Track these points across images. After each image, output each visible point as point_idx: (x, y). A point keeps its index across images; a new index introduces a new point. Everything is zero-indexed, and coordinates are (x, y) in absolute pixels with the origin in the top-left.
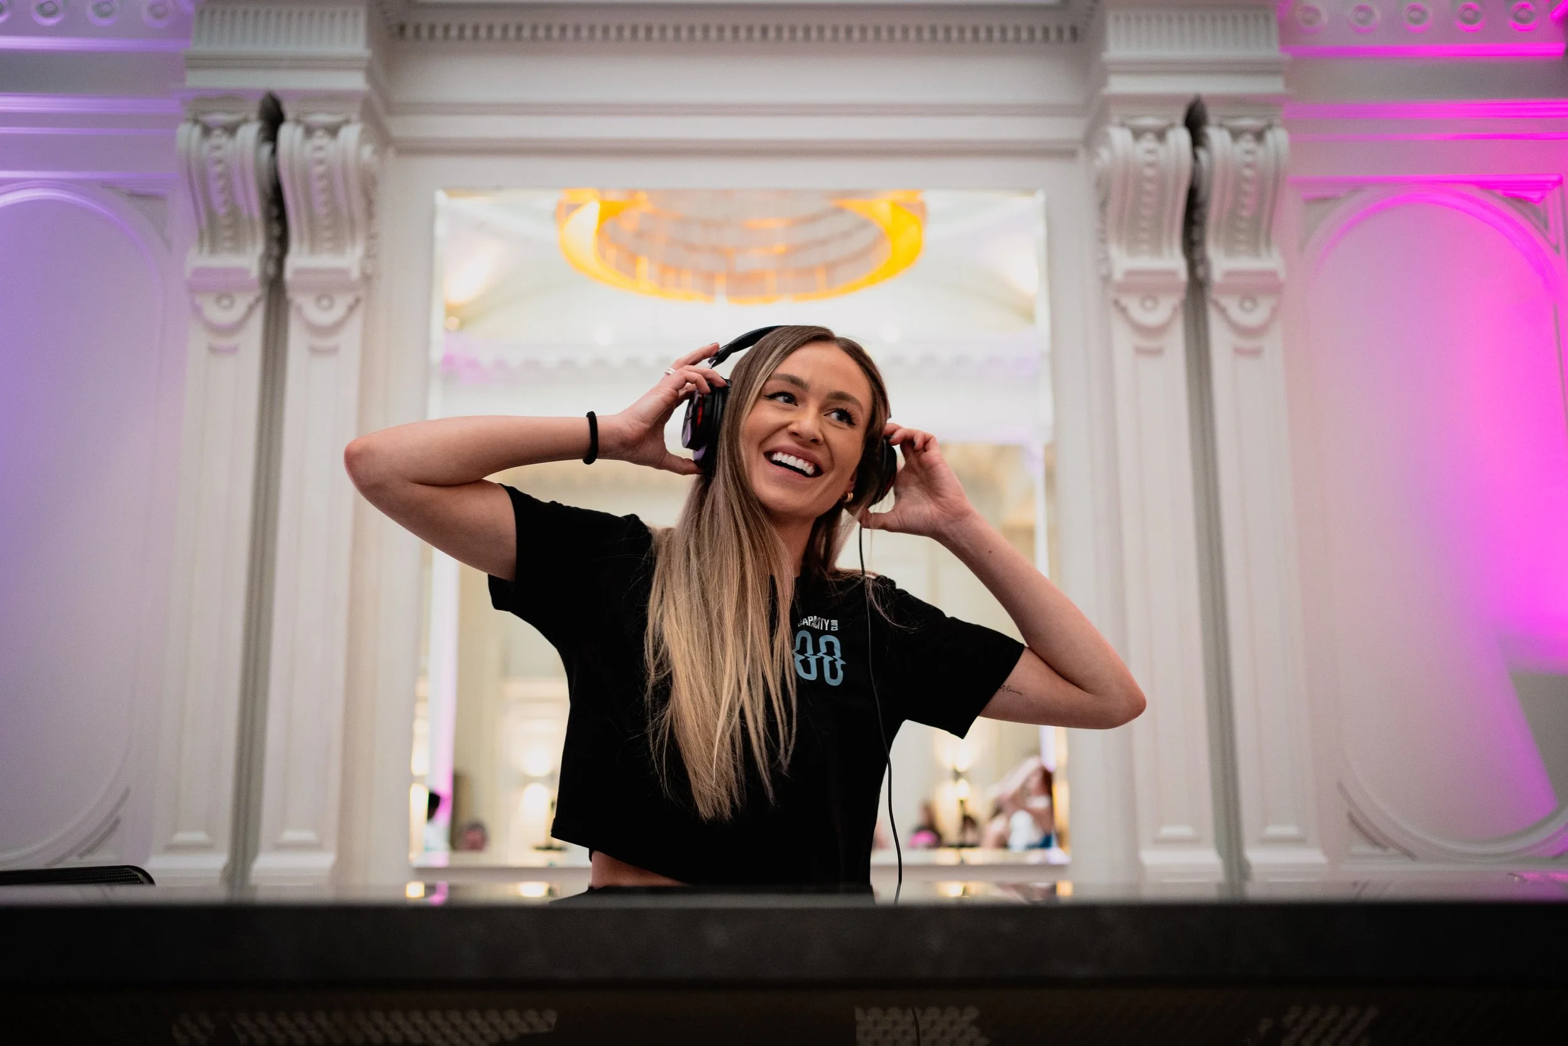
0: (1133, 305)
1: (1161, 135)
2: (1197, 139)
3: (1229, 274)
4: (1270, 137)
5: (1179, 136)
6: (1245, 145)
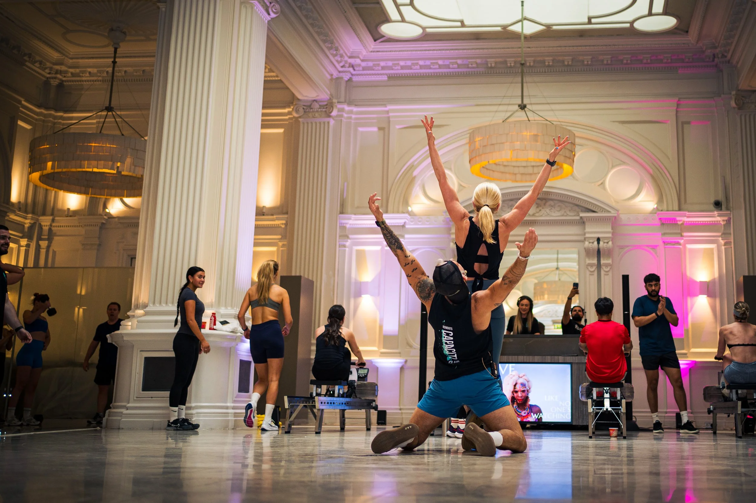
0: (589, 268)
1: (593, 243)
2: (598, 243)
3: (603, 263)
4: (609, 243)
5: (596, 243)
6: (605, 244)
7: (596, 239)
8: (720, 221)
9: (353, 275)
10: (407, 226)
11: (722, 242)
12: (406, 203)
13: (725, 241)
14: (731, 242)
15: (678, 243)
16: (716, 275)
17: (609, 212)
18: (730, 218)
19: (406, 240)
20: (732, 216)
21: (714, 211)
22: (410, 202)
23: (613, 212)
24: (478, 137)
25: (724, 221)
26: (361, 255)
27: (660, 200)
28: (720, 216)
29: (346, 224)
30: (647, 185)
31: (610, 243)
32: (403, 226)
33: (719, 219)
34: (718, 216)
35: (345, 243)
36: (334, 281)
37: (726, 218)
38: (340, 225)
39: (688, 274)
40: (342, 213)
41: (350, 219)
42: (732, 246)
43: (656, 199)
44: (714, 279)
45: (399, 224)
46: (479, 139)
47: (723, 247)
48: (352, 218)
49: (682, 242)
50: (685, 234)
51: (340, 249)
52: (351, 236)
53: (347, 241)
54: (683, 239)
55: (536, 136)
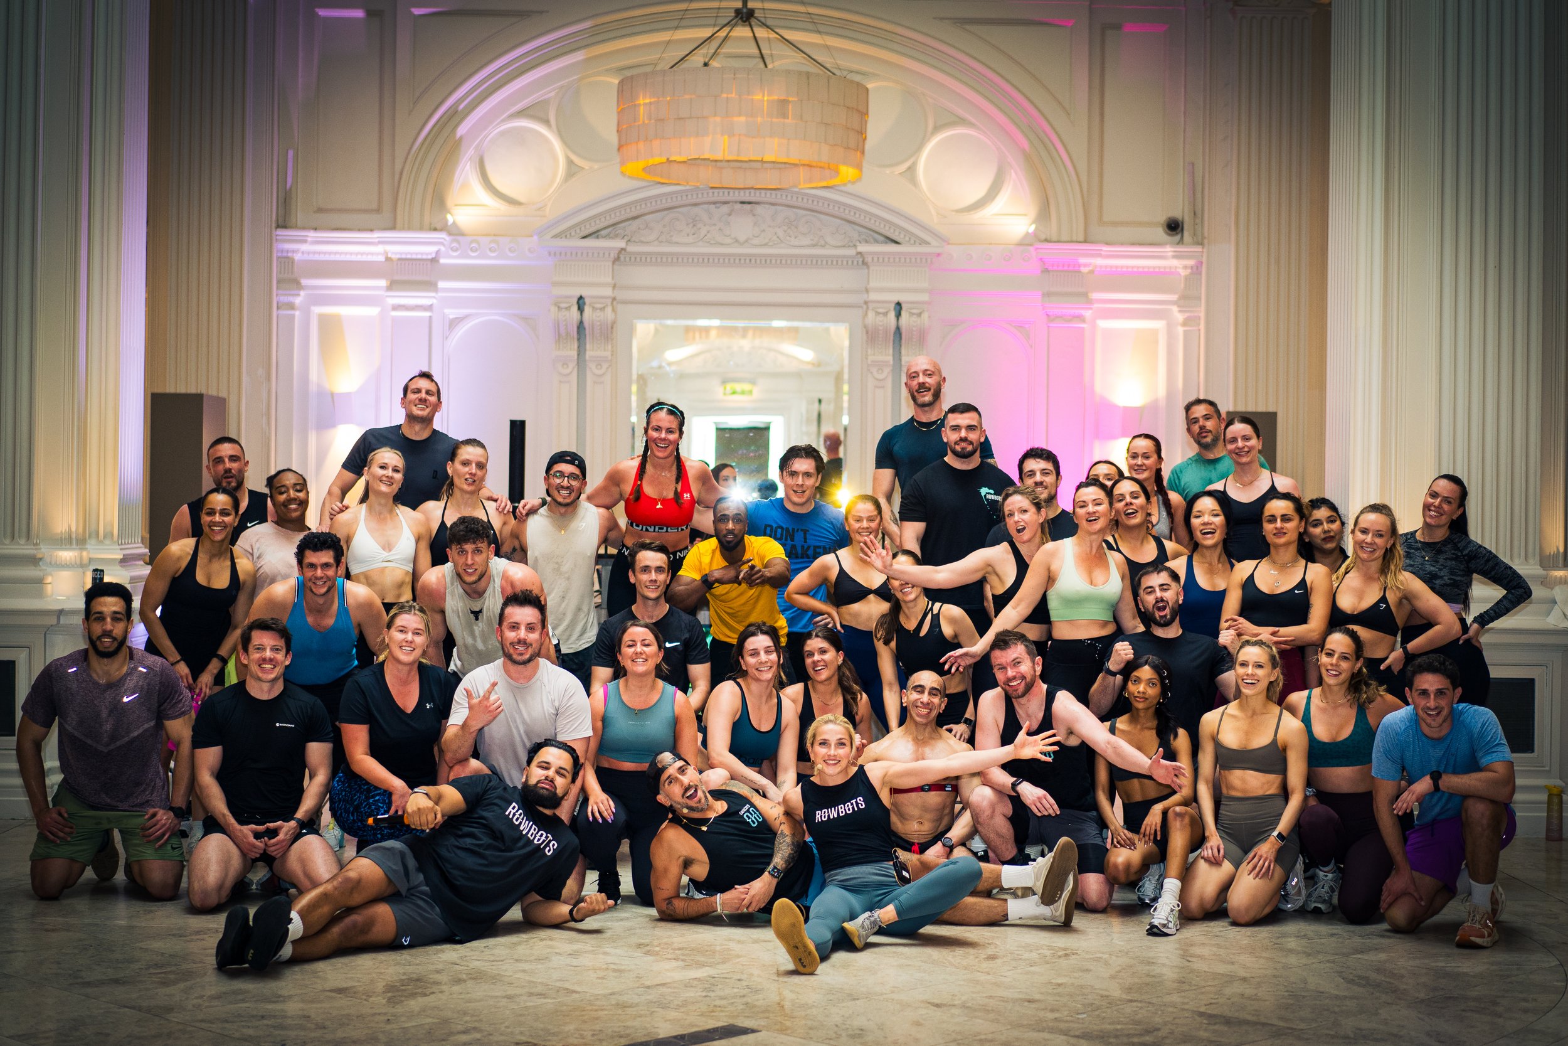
0: (874, 371)
1: (885, 314)
4: (923, 316)
5: (892, 315)
6: (914, 318)
7: (892, 306)
8: (1176, 267)
9: (313, 376)
10: (442, 261)
11: (1180, 317)
12: (439, 202)
13: (1187, 315)
14: (1199, 318)
15: (1081, 318)
16: (1162, 392)
17: (927, 243)
18: (1202, 263)
19: (440, 294)
20: (1204, 260)
21: (1166, 244)
22: (450, 202)
23: (934, 242)
24: (644, 98)
25: (1185, 267)
26: (329, 326)
27: (1044, 213)
28: (1177, 256)
29: (294, 251)
30: (1013, 174)
31: (925, 316)
32: (434, 260)
33: (1175, 263)
34: (1174, 257)
35: (291, 299)
36: (269, 391)
37: (1191, 262)
38: (279, 254)
39: (1098, 388)
40: (283, 224)
41: (305, 241)
42: (1202, 326)
43: (1032, 211)
44: (1156, 401)
45: (424, 257)
46: (647, 101)
47: (1180, 330)
48: (309, 239)
49: (1088, 314)
50: (1095, 296)
51: (281, 312)
52: (304, 282)
53: (298, 295)
54: (1091, 309)
55: (783, 103)
